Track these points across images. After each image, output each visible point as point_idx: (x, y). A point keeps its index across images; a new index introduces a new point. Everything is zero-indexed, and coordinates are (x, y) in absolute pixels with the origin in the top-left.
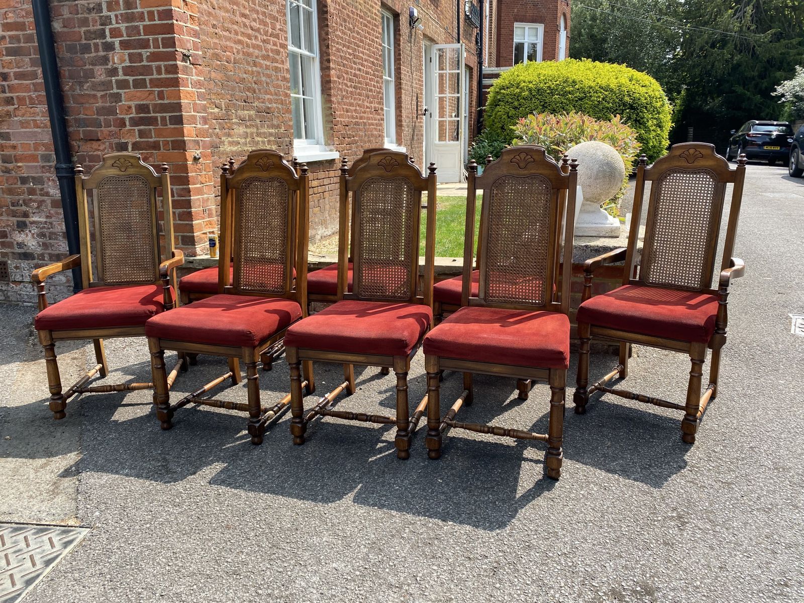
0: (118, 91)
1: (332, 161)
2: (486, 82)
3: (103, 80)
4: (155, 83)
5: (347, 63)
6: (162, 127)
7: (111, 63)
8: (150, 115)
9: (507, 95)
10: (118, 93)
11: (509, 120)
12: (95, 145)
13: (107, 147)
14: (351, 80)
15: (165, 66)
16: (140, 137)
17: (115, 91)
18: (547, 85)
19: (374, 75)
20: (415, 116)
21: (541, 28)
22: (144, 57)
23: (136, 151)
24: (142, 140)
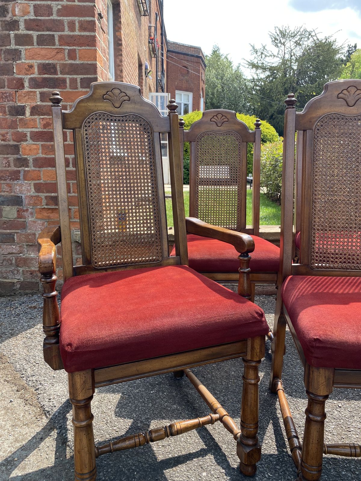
0: (18, 47)
4: (64, 40)
6: (71, 90)
7: (10, 15)
8: (56, 76)
10: (16, 50)
15: (80, 22)
16: (42, 100)
17: (13, 46)
21: (191, 95)
22: (55, 10)
23: (36, 117)
24: (44, 104)
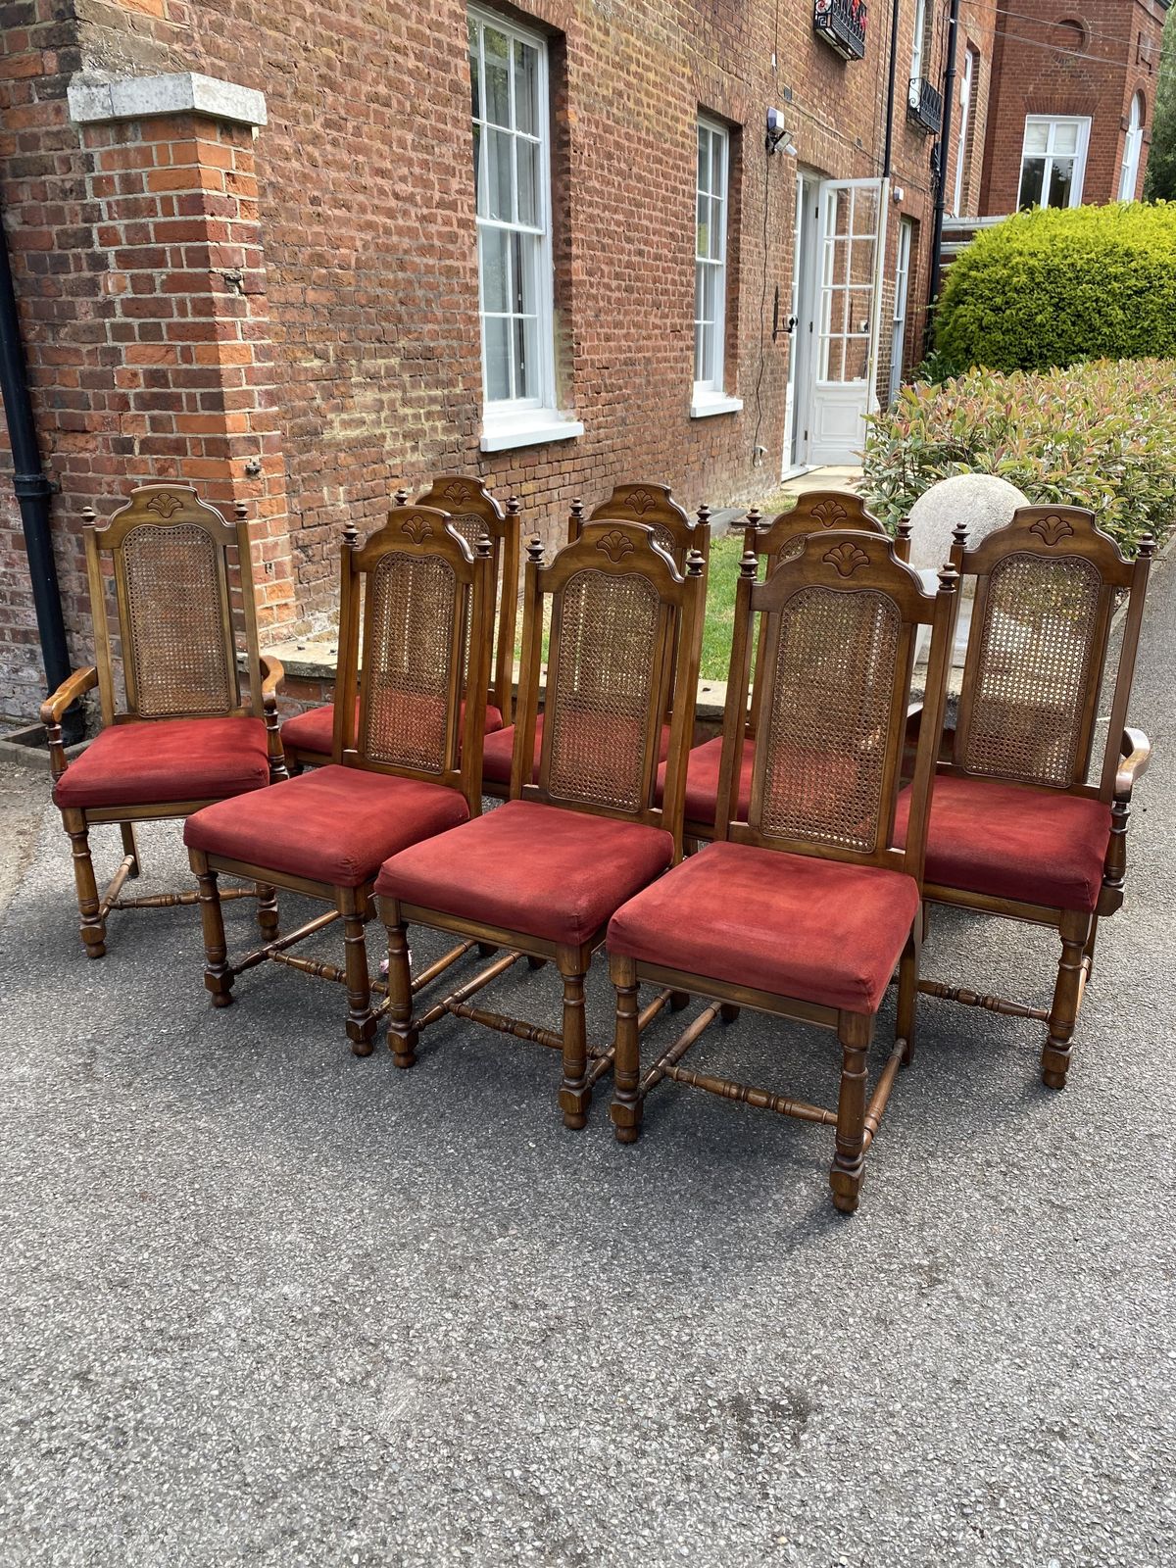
0: (116, 344)
1: (569, 442)
2: (947, 247)
3: (90, 323)
4: (180, 332)
5: (610, 241)
6: (189, 413)
7: (102, 293)
8: (169, 391)
9: (983, 281)
10: (114, 349)
11: (982, 334)
12: (81, 440)
13: (100, 446)
14: (618, 276)
15: (193, 300)
16: (154, 430)
17: (110, 343)
18: (1069, 261)
19: (674, 260)
20: (770, 333)
21: (1084, 126)
22: (158, 282)
23: (147, 456)
24: (156, 435)
